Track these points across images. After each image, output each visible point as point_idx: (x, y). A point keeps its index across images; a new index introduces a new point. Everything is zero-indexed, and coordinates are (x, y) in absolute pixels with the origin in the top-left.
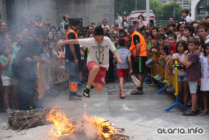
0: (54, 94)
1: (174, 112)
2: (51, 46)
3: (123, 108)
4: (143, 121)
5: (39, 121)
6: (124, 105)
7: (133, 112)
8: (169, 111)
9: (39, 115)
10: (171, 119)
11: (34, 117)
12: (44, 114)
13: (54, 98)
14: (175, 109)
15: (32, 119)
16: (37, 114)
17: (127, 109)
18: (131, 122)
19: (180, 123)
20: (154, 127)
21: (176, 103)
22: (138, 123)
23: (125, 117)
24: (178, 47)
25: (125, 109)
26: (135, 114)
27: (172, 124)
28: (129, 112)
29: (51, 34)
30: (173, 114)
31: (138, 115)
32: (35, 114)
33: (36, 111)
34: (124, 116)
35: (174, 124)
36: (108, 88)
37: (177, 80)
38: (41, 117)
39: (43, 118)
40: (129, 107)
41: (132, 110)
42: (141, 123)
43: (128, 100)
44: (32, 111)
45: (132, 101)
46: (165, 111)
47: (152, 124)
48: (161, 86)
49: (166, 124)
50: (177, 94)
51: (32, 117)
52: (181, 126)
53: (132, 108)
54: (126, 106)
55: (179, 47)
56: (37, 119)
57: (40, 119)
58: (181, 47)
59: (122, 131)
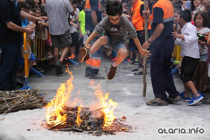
0: (40, 72)
3: (125, 93)
4: (148, 109)
5: (22, 104)
6: (125, 89)
7: (136, 97)
9: (21, 98)
10: (182, 107)
11: (14, 99)
12: (27, 97)
13: (40, 77)
15: (13, 101)
16: (18, 96)
17: (129, 93)
18: (133, 109)
19: (193, 112)
20: (162, 116)
22: (142, 111)
23: (126, 103)
25: (126, 93)
26: (139, 99)
27: (184, 113)
28: (131, 97)
31: (142, 102)
32: (16, 96)
33: (18, 93)
34: (126, 101)
35: (187, 113)
36: (106, 67)
38: (23, 100)
39: (26, 102)
40: (132, 91)
41: (135, 94)
42: (147, 111)
43: (131, 83)
44: (13, 92)
45: (136, 84)
47: (159, 113)
48: (171, 67)
49: (176, 113)
51: (13, 100)
52: (196, 115)
53: (135, 93)
54: (128, 90)
56: (19, 102)
57: (22, 103)
59: (122, 120)
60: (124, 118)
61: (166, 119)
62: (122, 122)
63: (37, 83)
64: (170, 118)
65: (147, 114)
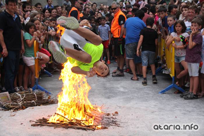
1: (170, 94)
2: (47, 23)
3: (118, 89)
6: (119, 86)
8: (165, 93)
13: (50, 77)
14: (171, 91)
21: (172, 84)
22: (132, 106)
24: (175, 27)
25: (120, 90)
27: (167, 107)
28: (124, 93)
29: (47, 13)
30: (168, 95)
37: (174, 61)
40: (124, 88)
41: (127, 91)
42: (136, 106)
46: (161, 93)
47: (147, 107)
50: (174, 76)
52: (177, 109)
54: (121, 86)
55: (177, 27)
58: (179, 26)
59: (115, 114)
60: (116, 113)
61: (152, 113)
62: (115, 116)
63: (47, 82)
64: (156, 112)
65: (136, 108)
